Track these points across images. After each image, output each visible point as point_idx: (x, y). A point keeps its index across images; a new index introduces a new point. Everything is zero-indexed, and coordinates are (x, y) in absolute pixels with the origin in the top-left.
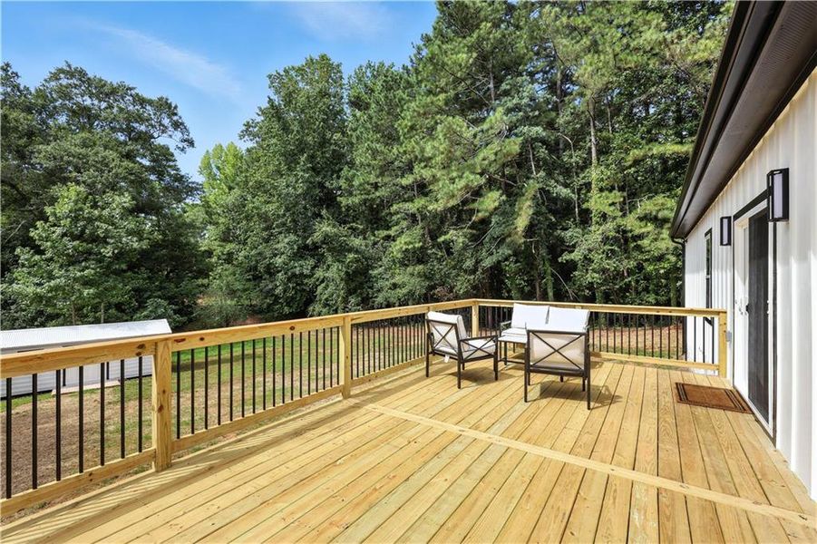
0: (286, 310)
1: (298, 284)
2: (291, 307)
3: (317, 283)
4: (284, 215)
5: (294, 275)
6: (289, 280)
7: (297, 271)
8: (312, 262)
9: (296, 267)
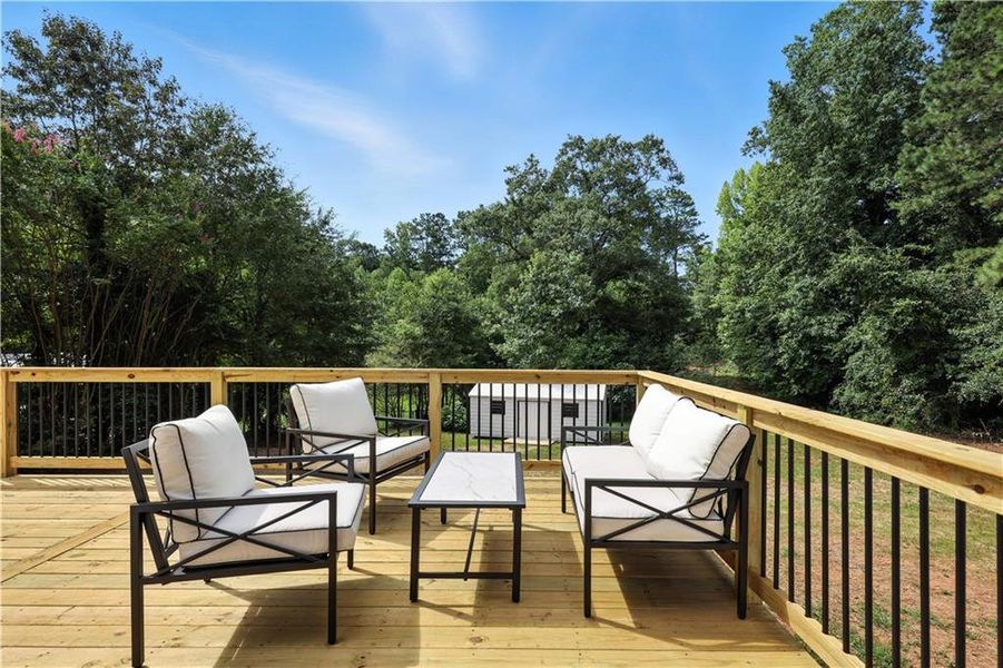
0: (795, 389)
1: (813, 352)
2: (803, 386)
3: (849, 350)
4: (796, 248)
5: (807, 337)
6: (801, 344)
7: (813, 331)
8: (839, 317)
9: (811, 325)
